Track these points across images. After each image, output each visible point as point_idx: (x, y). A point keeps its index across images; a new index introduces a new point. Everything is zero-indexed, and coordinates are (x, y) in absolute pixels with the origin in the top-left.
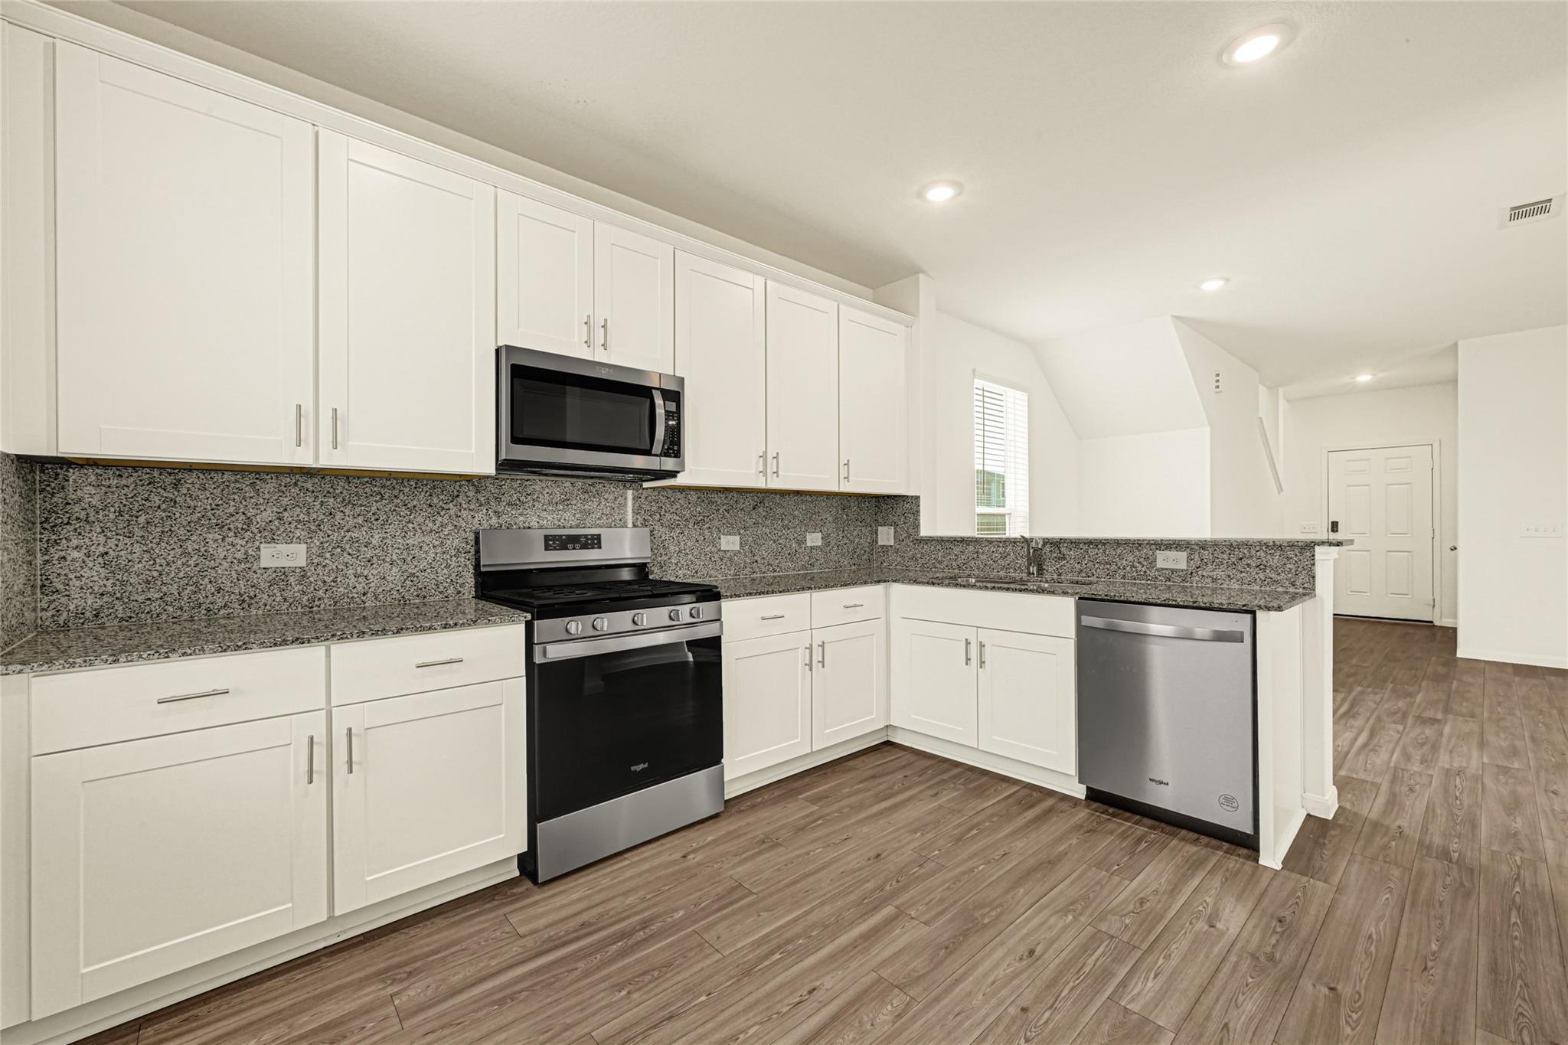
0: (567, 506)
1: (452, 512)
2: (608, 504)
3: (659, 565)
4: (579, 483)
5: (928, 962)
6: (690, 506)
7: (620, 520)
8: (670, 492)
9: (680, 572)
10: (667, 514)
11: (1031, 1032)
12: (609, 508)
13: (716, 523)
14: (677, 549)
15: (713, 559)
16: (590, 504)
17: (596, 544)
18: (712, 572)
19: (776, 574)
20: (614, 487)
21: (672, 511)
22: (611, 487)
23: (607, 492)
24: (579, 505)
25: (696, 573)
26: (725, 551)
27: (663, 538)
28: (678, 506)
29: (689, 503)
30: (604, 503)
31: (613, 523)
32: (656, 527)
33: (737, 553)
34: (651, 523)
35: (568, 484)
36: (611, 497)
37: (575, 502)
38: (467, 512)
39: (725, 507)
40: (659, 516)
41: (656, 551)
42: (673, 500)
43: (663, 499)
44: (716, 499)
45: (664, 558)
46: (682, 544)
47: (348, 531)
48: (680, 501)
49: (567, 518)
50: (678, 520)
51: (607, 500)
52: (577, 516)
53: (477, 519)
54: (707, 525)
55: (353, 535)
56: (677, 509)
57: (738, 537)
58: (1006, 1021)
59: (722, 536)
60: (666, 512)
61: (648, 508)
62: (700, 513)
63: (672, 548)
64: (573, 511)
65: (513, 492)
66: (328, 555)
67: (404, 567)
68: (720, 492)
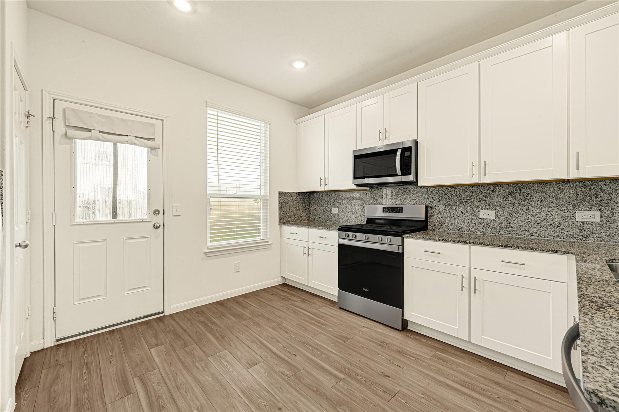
0: (398, 197)
1: (365, 200)
2: (413, 196)
3: (438, 222)
4: (402, 188)
5: (309, 384)
6: (457, 195)
7: (419, 202)
8: (444, 188)
9: (451, 227)
10: (443, 199)
11: (269, 408)
12: (414, 197)
13: (476, 203)
14: (449, 216)
15: (473, 223)
16: (406, 195)
17: (401, 211)
18: (472, 229)
19: (533, 237)
20: (416, 188)
21: (446, 197)
22: (415, 188)
23: (413, 191)
24: (402, 196)
25: (461, 228)
26: (483, 219)
27: (440, 210)
28: (450, 195)
29: (457, 193)
30: (412, 195)
31: (416, 203)
32: (437, 205)
33: (492, 221)
34: (434, 203)
35: (398, 189)
36: (415, 192)
37: (400, 195)
38: (368, 200)
39: (483, 194)
40: (438, 200)
41: (437, 216)
42: (446, 192)
43: (441, 192)
44: (476, 190)
45: (441, 219)
46: (452, 213)
47: (345, 205)
48: (451, 192)
49: (398, 201)
50: (450, 202)
51: (413, 194)
52: (401, 200)
53: (371, 202)
54: (470, 204)
55: (346, 206)
56: (449, 196)
57: (494, 212)
58: (275, 401)
59: (480, 210)
60: (442, 198)
61: (432, 196)
62: (464, 198)
63: (446, 215)
64: (400, 199)
65: (380, 193)
66: (342, 211)
67: (355, 215)
68: (479, 186)
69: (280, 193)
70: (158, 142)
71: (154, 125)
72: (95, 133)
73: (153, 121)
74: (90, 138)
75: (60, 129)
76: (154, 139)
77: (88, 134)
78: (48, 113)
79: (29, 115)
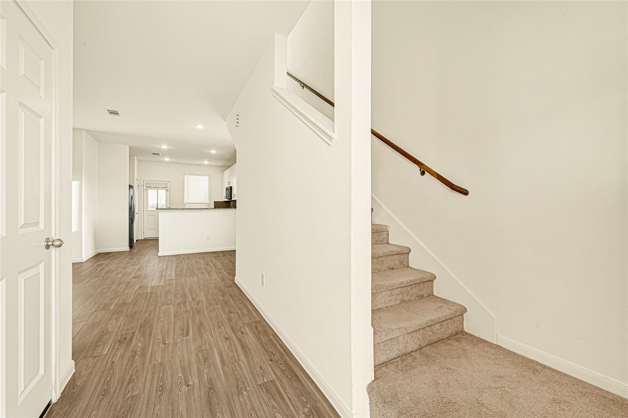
69: (214, 202)
70: (169, 188)
71: (167, 183)
72: (152, 188)
73: (167, 182)
74: (151, 189)
75: (145, 187)
76: (167, 187)
77: (150, 188)
78: (142, 184)
79: (139, 186)
